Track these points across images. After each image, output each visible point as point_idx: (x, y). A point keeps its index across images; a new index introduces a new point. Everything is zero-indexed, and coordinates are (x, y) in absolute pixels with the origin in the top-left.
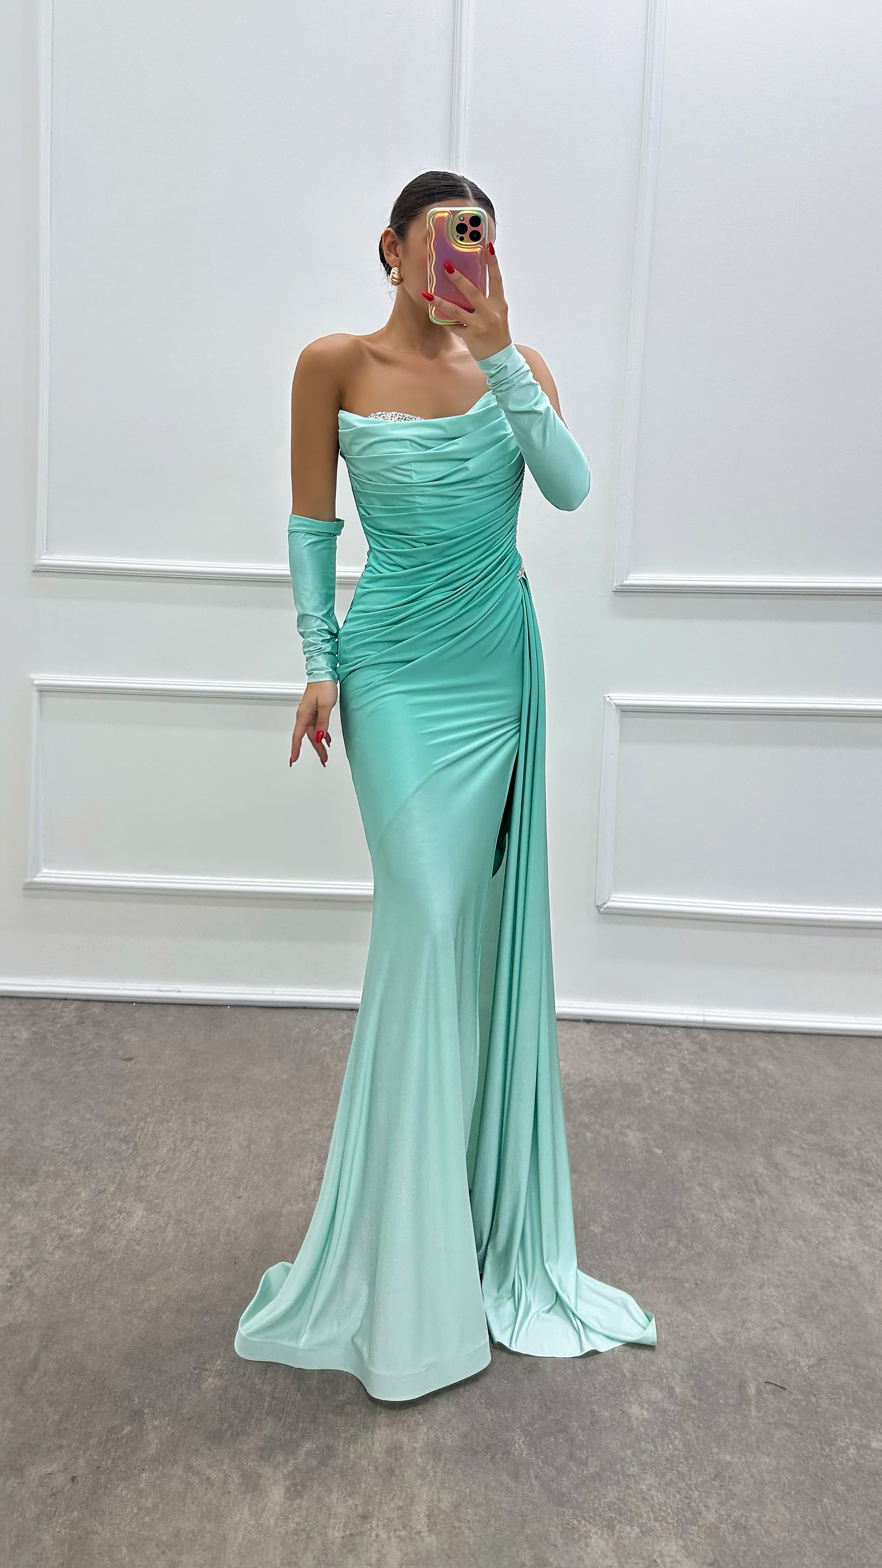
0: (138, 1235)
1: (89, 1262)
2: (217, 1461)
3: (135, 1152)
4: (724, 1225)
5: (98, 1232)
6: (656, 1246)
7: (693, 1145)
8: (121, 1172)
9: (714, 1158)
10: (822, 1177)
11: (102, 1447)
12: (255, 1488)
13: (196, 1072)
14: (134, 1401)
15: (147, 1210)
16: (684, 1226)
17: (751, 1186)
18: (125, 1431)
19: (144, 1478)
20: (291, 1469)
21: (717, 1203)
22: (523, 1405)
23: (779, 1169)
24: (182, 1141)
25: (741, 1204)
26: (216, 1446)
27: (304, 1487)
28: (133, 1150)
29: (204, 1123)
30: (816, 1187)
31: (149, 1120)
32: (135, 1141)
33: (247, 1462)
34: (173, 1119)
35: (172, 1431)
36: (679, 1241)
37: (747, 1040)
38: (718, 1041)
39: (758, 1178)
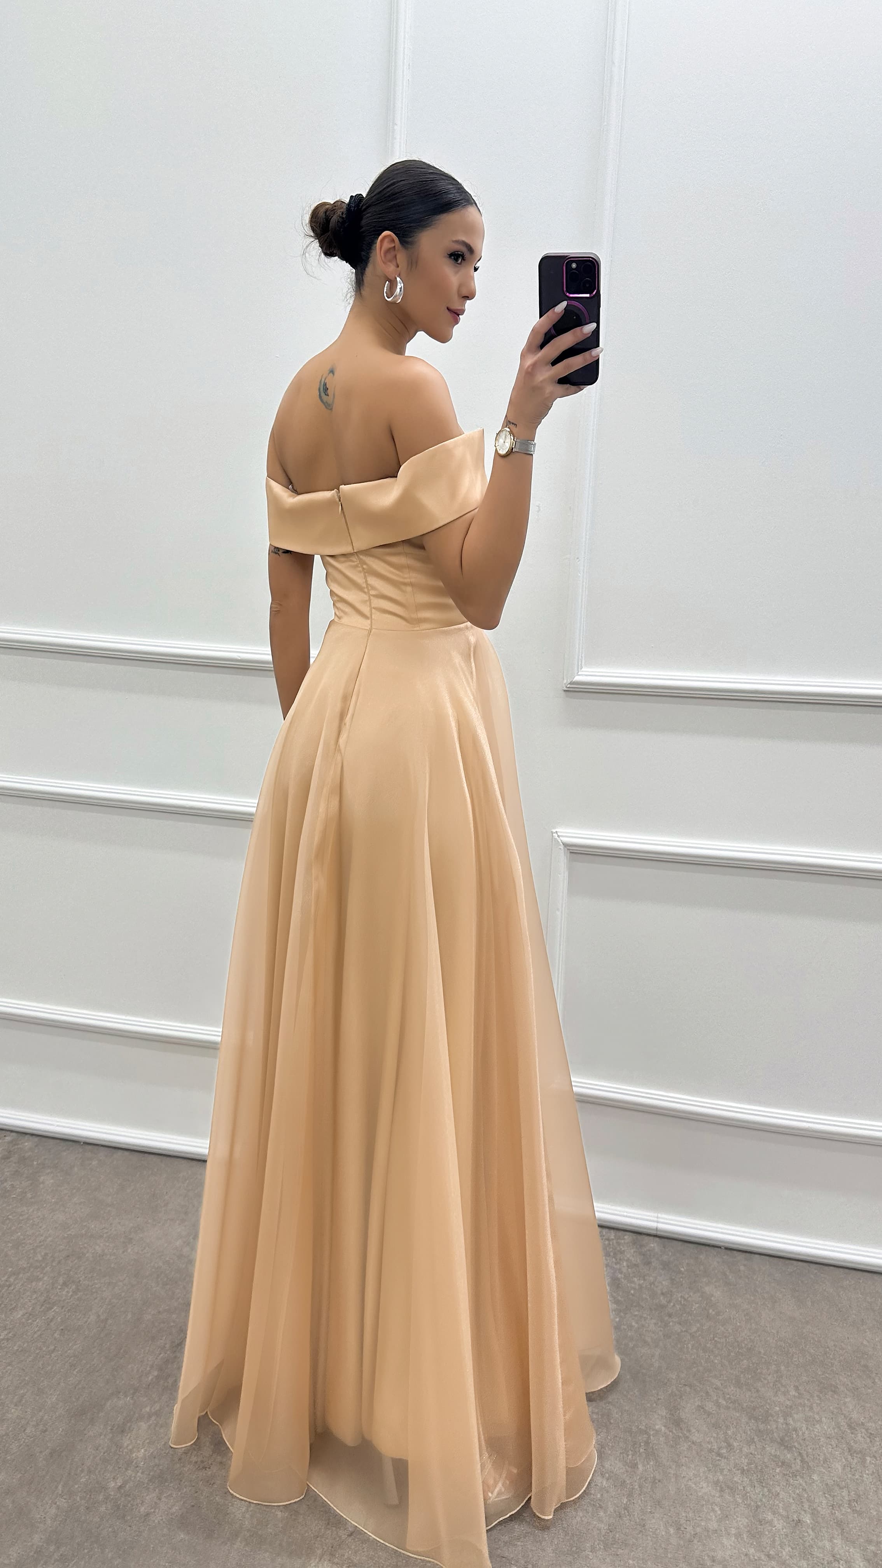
10: (729, 1446)
23: (681, 1429)
30: (718, 1458)
37: (701, 1257)
38: (668, 1255)
39: (652, 1437)
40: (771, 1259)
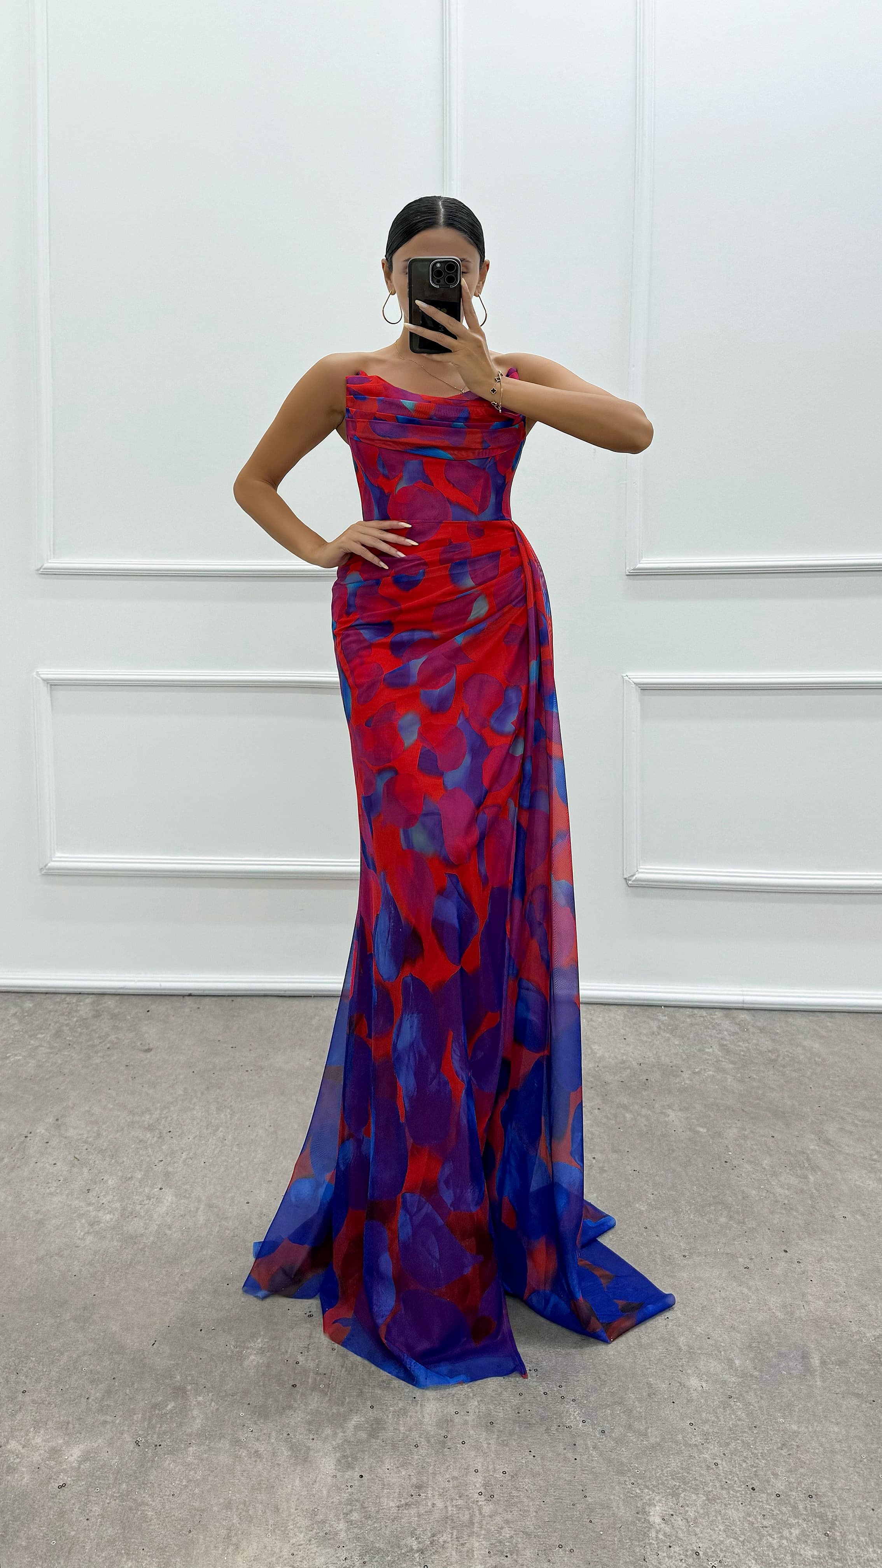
0: (169, 1220)
1: (121, 1247)
2: (264, 1434)
3: (160, 1140)
4: (776, 1201)
5: (128, 1217)
6: (706, 1223)
7: (739, 1124)
8: (148, 1159)
9: (763, 1136)
11: (146, 1423)
12: (305, 1460)
13: (217, 1061)
14: (176, 1378)
15: (176, 1196)
16: (734, 1203)
17: (804, 1163)
18: (169, 1407)
19: (191, 1452)
20: (341, 1441)
21: (768, 1180)
22: (576, 1379)
23: (833, 1146)
24: (207, 1128)
25: (793, 1181)
26: (262, 1421)
27: (355, 1459)
28: (159, 1138)
29: (229, 1111)
30: (873, 1163)
31: (172, 1108)
32: (159, 1129)
33: (295, 1436)
34: (197, 1107)
35: (216, 1407)
36: (731, 1218)
37: (790, 1020)
38: (760, 1022)
39: (810, 1156)
40: (851, 1015)
